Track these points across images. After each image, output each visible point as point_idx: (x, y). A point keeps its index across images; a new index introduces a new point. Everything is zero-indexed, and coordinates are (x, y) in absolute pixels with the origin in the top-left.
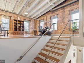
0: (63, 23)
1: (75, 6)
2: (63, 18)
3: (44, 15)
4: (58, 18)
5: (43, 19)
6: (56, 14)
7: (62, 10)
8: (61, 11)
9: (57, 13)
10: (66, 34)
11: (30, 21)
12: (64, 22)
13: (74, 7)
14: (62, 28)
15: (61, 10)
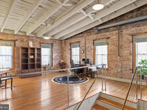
0: (119, 57)
1: (142, 28)
2: (120, 47)
3: (81, 35)
4: (108, 44)
5: (79, 42)
6: (105, 37)
7: (117, 31)
8: (114, 32)
9: (106, 35)
10: (125, 78)
11: (52, 44)
12: (121, 55)
13: (141, 30)
14: (117, 65)
15: (114, 30)
